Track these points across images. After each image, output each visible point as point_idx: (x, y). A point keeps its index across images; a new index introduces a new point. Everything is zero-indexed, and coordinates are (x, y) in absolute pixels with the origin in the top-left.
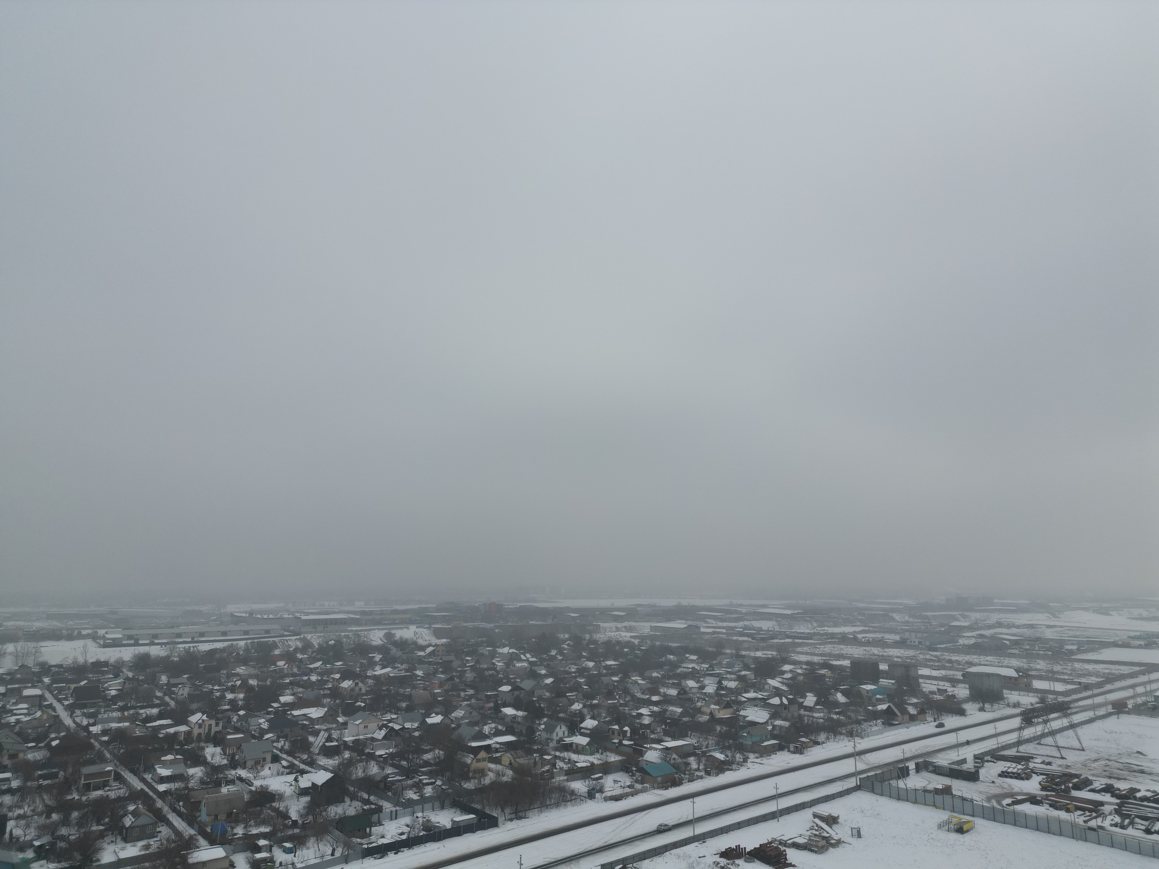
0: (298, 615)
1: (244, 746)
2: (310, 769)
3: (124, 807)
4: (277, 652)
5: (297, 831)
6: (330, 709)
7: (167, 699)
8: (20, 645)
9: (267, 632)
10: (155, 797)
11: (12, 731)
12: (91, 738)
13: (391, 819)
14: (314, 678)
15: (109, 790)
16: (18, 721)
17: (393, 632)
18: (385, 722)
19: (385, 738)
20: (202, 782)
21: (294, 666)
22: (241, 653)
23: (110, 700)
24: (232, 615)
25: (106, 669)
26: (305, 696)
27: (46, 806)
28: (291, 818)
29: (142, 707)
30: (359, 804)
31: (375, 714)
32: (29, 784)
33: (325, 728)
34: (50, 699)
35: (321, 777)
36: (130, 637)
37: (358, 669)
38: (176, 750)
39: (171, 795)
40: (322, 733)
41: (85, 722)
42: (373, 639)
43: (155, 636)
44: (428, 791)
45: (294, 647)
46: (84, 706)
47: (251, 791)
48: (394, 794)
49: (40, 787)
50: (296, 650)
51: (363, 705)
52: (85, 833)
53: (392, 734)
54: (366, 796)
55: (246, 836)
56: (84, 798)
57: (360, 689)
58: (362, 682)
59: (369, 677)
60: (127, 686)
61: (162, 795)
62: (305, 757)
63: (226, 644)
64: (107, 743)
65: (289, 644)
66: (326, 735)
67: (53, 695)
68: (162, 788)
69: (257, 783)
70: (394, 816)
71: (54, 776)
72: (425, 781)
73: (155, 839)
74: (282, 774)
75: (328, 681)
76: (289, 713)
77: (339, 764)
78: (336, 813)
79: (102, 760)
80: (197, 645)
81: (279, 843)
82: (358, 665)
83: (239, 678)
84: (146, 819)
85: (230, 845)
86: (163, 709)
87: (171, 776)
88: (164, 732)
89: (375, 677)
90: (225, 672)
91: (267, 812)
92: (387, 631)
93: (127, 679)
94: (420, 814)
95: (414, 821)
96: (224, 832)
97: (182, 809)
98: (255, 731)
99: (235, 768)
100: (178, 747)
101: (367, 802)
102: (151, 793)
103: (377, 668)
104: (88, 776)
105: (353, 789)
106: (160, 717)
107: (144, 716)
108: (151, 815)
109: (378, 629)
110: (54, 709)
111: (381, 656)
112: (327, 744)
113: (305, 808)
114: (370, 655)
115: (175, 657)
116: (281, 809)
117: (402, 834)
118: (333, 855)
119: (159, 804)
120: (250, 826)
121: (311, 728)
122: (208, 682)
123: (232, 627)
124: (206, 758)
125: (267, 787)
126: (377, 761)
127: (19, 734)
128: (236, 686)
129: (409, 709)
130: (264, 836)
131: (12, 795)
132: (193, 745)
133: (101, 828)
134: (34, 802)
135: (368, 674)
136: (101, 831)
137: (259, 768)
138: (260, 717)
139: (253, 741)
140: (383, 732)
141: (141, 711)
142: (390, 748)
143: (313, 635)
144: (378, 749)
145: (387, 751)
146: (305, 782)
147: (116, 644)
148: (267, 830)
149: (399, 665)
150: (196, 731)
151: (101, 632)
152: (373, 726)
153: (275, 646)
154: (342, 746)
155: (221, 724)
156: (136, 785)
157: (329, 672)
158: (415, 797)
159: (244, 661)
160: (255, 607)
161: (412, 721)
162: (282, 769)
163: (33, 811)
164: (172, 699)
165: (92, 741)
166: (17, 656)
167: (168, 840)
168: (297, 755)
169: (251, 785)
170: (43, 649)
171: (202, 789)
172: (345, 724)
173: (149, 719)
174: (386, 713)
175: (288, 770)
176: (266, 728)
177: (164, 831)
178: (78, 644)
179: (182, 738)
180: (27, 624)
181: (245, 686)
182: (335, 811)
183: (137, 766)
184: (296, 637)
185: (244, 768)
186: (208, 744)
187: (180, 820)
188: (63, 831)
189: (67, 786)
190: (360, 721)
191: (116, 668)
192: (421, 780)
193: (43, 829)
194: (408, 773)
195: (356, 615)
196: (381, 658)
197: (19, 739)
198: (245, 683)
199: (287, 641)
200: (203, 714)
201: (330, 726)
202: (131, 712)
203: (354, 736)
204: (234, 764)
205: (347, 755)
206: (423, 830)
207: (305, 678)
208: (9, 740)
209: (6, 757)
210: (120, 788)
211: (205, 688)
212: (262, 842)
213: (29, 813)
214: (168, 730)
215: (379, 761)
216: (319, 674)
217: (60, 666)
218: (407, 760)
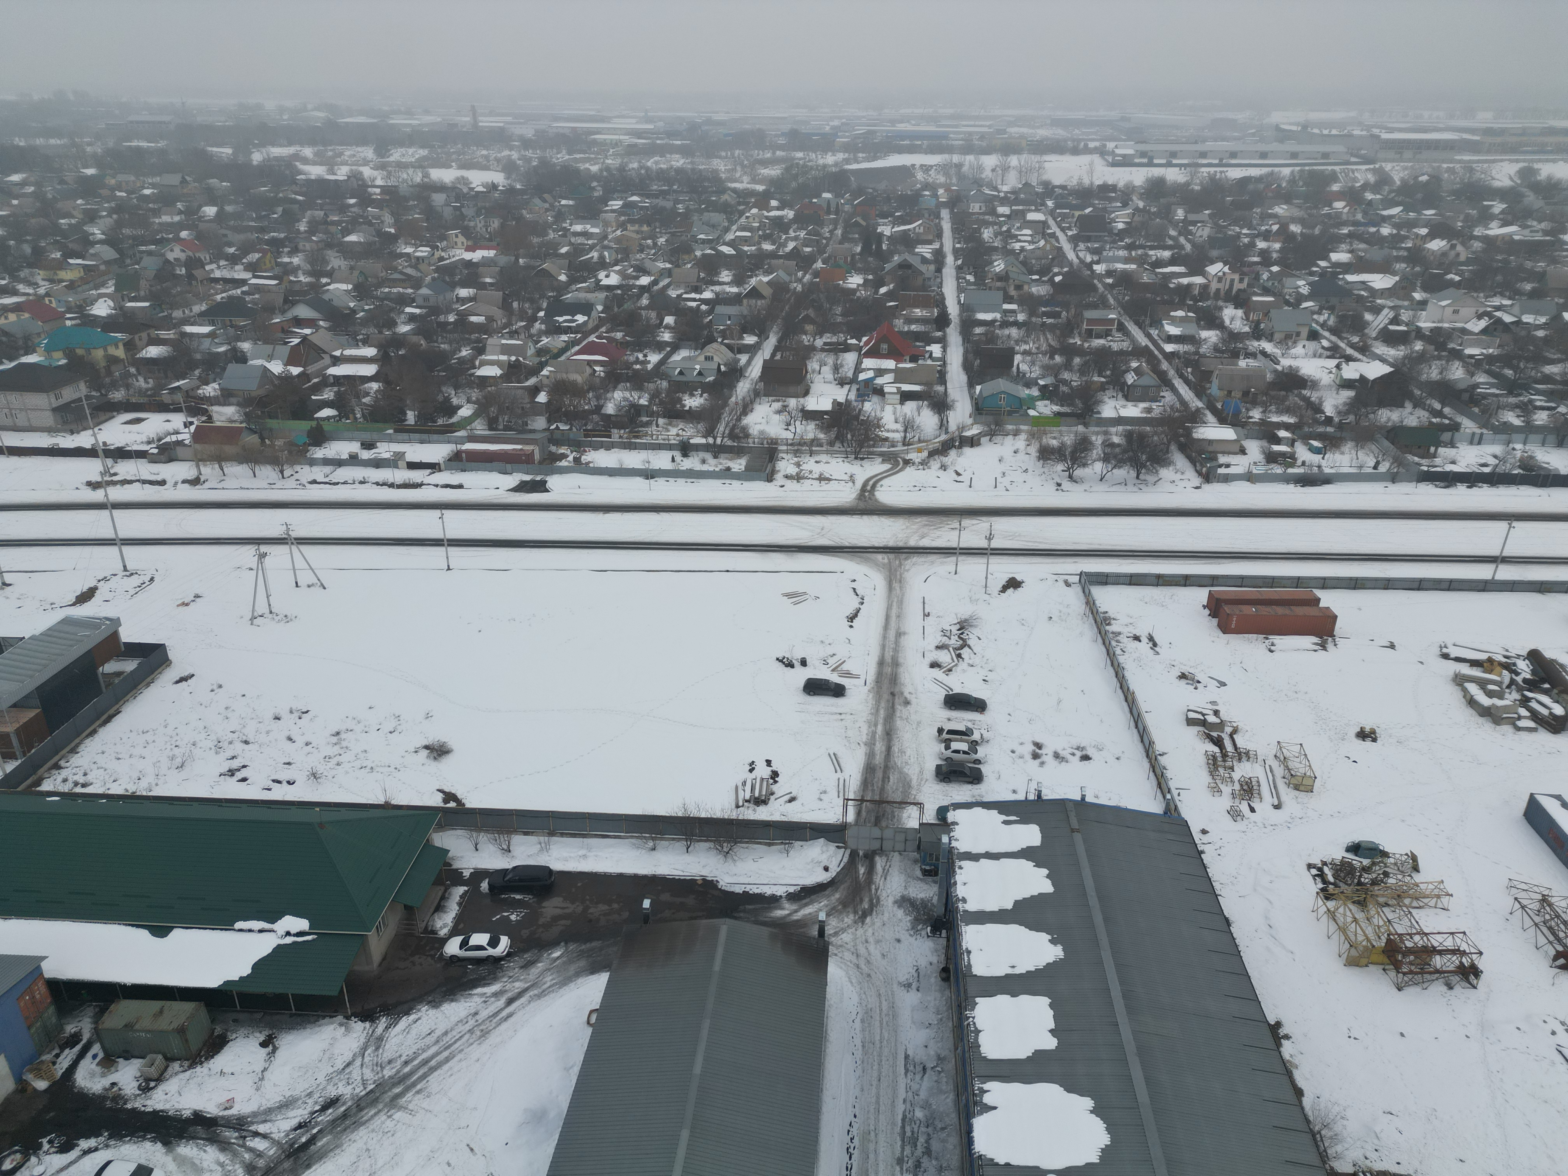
0: (1376, 131)
1: (1273, 313)
2: (1360, 357)
3: (1127, 362)
4: (1335, 187)
5: (1330, 429)
6: (1404, 278)
7: (1182, 240)
8: (1024, 157)
9: (1325, 155)
10: (1160, 357)
11: (1017, 259)
12: (1094, 278)
13: (1471, 443)
14: (1386, 231)
15: (1111, 341)
16: (1022, 249)
17: (1536, 166)
18: (1489, 309)
19: (1484, 331)
20: (1216, 349)
21: (1358, 211)
22: (1284, 185)
23: (1117, 235)
24: (1277, 128)
25: (1114, 195)
26: (1368, 256)
27: (1050, 345)
28: (1324, 413)
29: (1152, 248)
30: (1426, 414)
31: (1475, 295)
32: (1034, 319)
33: (1392, 304)
34: (1054, 228)
35: (1374, 370)
36: (1143, 154)
37: (1460, 224)
38: (1189, 306)
39: (1179, 358)
40: (1386, 311)
41: (1089, 259)
42: (1497, 176)
43: (1174, 155)
44: (1541, 418)
45: (1362, 182)
46: (1088, 239)
47: (1276, 371)
48: (1483, 412)
49: (1044, 324)
50: (1366, 186)
51: (1457, 278)
52: (1086, 381)
53: (1496, 328)
54: (1437, 406)
55: (1263, 422)
56: (1086, 345)
57: (1458, 255)
58: (1463, 244)
59: (1477, 238)
60: (1136, 218)
61: (1170, 357)
62: (1355, 339)
63: (1264, 171)
64: (1111, 287)
65: (1356, 177)
66: (1391, 315)
67: (1056, 222)
68: (1169, 348)
69: (1286, 362)
70: (1476, 440)
71: (1056, 315)
72: (1538, 403)
73: (1158, 404)
74: (1320, 356)
75: (1407, 237)
76: (1341, 276)
77: (1405, 357)
78: (1389, 419)
79: (1105, 305)
80: (1225, 169)
81: (1305, 438)
82: (1462, 217)
83: (1276, 220)
84: (1150, 380)
85: (1243, 428)
86: (1176, 253)
87: (1180, 336)
88: (1175, 281)
89: (1486, 239)
90: (1259, 210)
91: (1293, 399)
92: (1526, 164)
93: (1137, 209)
94: (1519, 446)
95: (1508, 453)
96: (1237, 413)
97: (1190, 377)
98: (1290, 295)
99: (1258, 339)
100: (1191, 303)
101: (1439, 414)
102: (1156, 352)
103: (1494, 224)
104: (1091, 321)
105: (1419, 393)
106: (1173, 262)
107: (1154, 258)
108: (1155, 376)
109: (1509, 160)
110: (1057, 240)
111: (1505, 206)
112: (1391, 327)
113: (1345, 404)
114: (1485, 203)
115: (1196, 184)
116: (1313, 399)
117: (1485, 465)
118: (1375, 468)
119: (1165, 365)
120: (1270, 411)
121: (1370, 302)
122: (1235, 222)
123: (1275, 146)
124: (1223, 322)
125: (1297, 370)
126: (1464, 362)
127: (1024, 263)
128: (1271, 231)
129: (1535, 294)
130: (1286, 427)
131: (1019, 328)
132: (1209, 303)
133: (1103, 380)
134: (1039, 340)
135: (1475, 233)
136: (1102, 382)
137: (1290, 344)
138: (1299, 278)
139: (1286, 308)
140: (1483, 323)
141: (1151, 253)
142: (1489, 348)
143: (1395, 164)
144: (1470, 346)
145: (1484, 351)
146: (1351, 372)
147: (1126, 162)
148: (1292, 420)
149: (1535, 223)
150: (1214, 286)
151: (1110, 145)
152: (1467, 311)
153: (1333, 177)
154: (1413, 334)
155: (1246, 281)
156: (1140, 340)
157: (1413, 224)
158: (1517, 422)
159: (1286, 197)
160: (1314, 116)
161: (1537, 312)
162: (1320, 351)
163: (1038, 348)
164: (1188, 240)
165: (1096, 281)
166: (1020, 172)
167: (1172, 407)
168: (1344, 335)
169: (1278, 363)
170: (1047, 165)
171: (1216, 357)
172: (1423, 304)
173: (1159, 263)
174: (1495, 295)
175: (1329, 353)
176: (1306, 293)
177: (1168, 397)
178: (1085, 159)
179: (1196, 292)
180: (1031, 131)
181: (1284, 234)
182: (1388, 416)
183: (1143, 318)
184: (1367, 167)
185: (1270, 341)
186: (1227, 304)
187: (1187, 388)
188: (1066, 375)
189: (1069, 328)
190: (1449, 302)
191: (1125, 195)
192: (1531, 401)
193: (1048, 370)
194: (1512, 387)
195: (1474, 134)
196: (1503, 210)
197: (1024, 269)
198: (1284, 227)
199: (1353, 171)
200: (1225, 265)
201: (1400, 303)
202: (1140, 252)
203: (1434, 322)
204: (1257, 334)
205: (1418, 346)
206: (1520, 467)
207: (1373, 230)
208: (1014, 269)
209: (1012, 288)
210: (1123, 341)
211: (1230, 230)
212: (1282, 434)
213: (1034, 350)
214: (1181, 280)
215: (1468, 363)
216: (1395, 226)
217: (1063, 187)
218: (1515, 369)
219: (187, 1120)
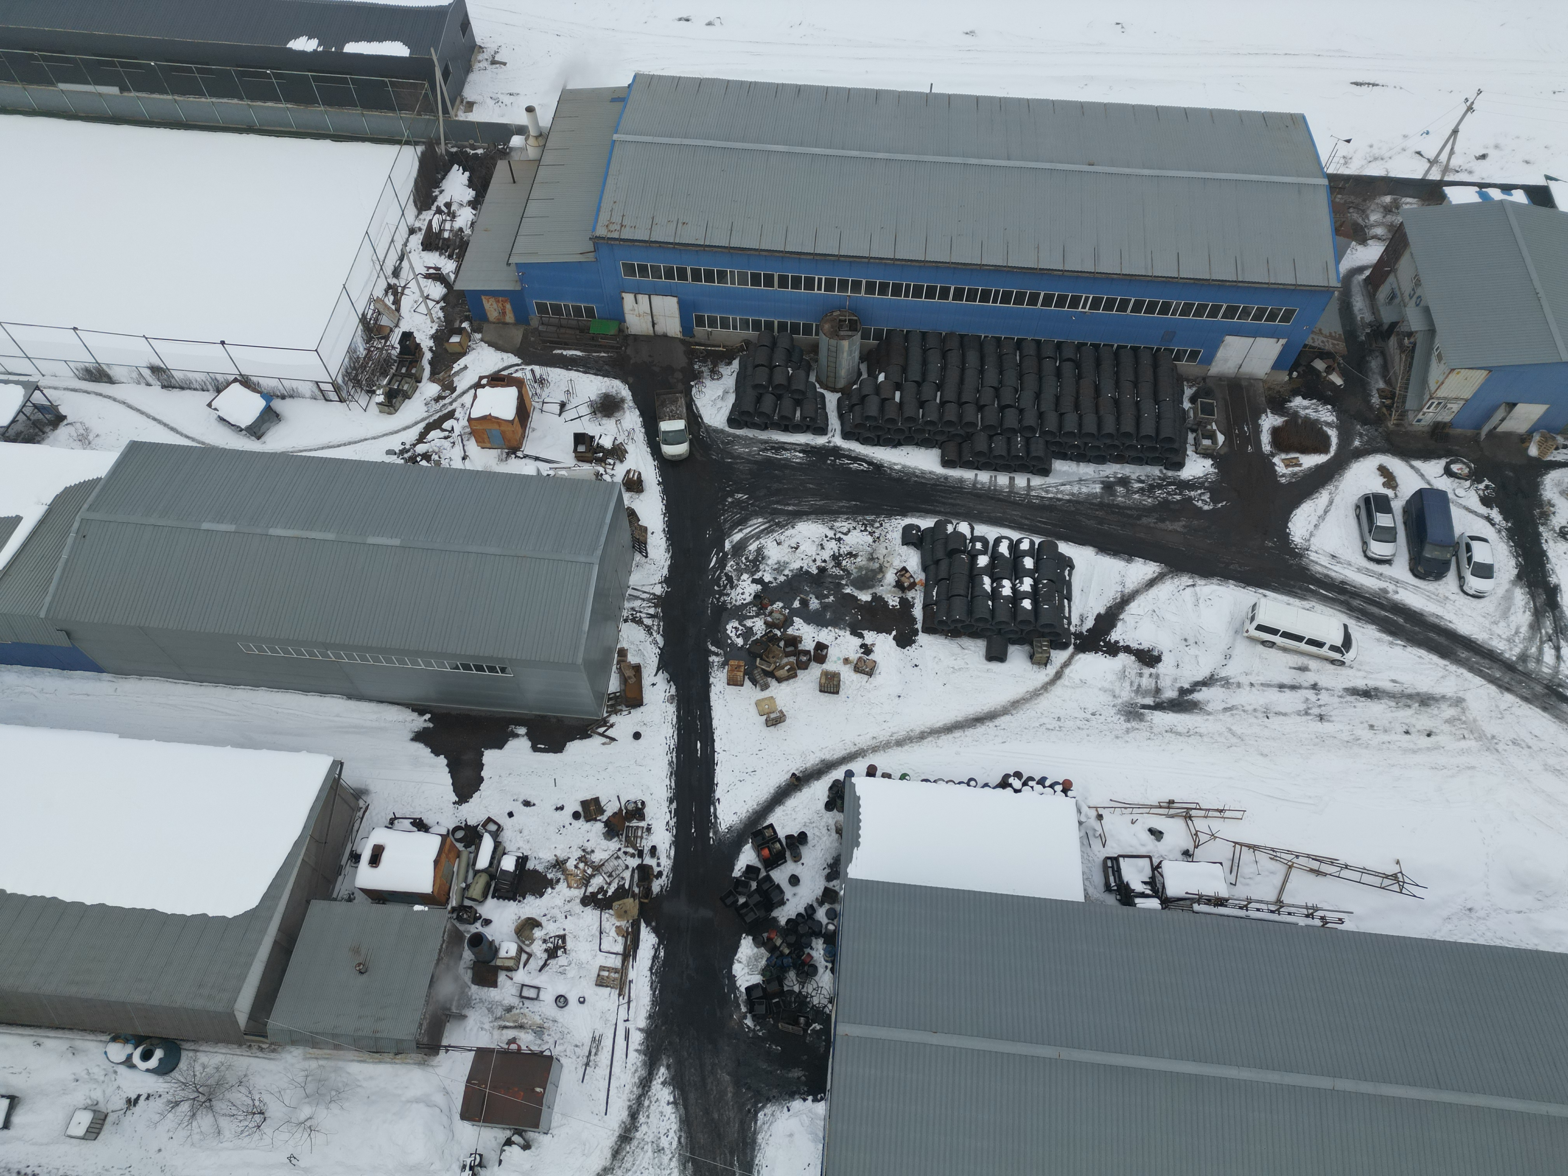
219: (1547, 583)
